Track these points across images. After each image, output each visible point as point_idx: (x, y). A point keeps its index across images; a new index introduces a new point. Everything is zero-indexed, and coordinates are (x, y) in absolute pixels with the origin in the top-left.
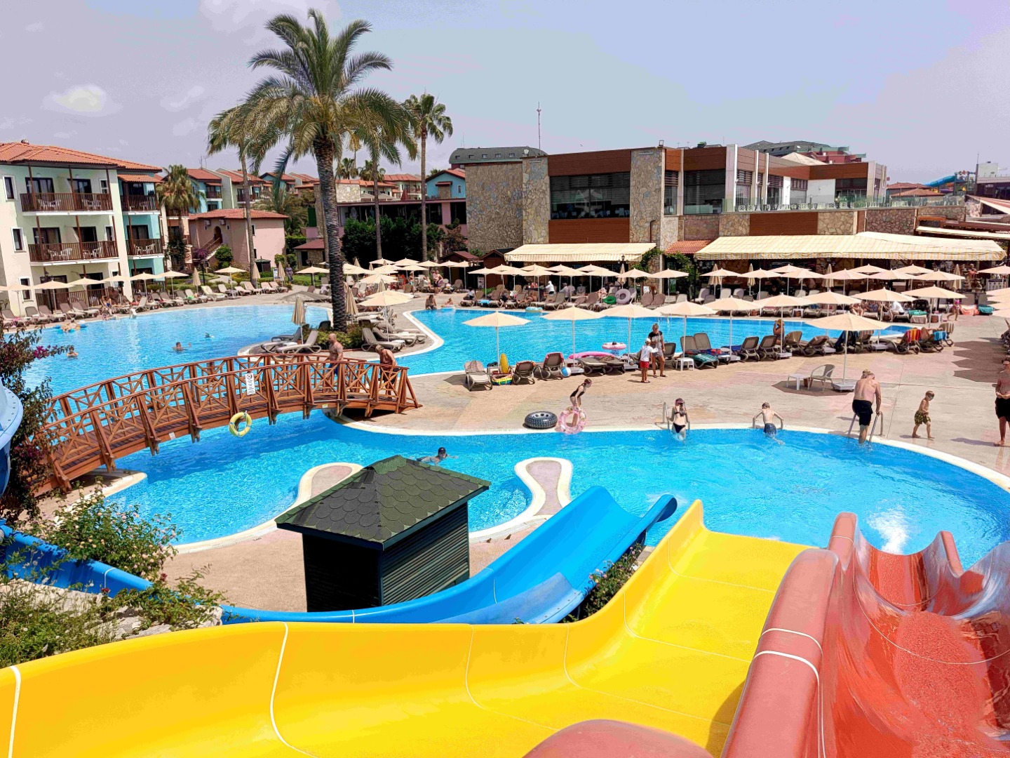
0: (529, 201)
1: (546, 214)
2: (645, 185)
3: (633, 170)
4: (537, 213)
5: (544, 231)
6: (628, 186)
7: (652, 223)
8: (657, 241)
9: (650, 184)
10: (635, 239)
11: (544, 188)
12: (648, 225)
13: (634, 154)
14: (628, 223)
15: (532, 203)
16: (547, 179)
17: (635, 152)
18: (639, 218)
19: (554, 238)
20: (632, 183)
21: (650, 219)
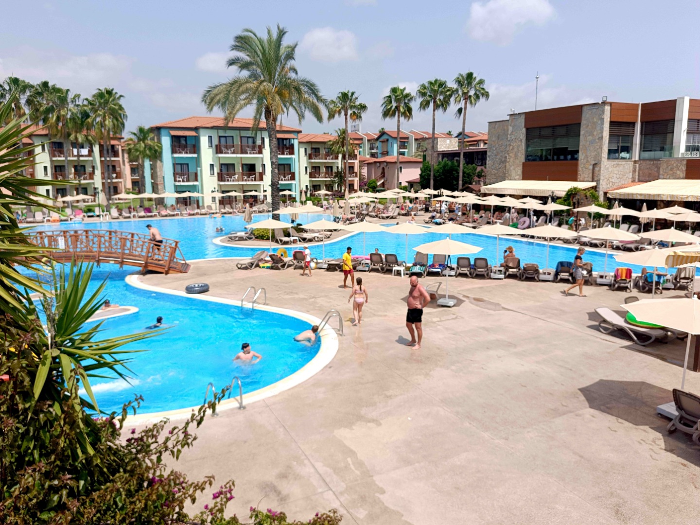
0: (511, 147)
1: (522, 158)
2: (591, 134)
3: (583, 122)
4: (516, 156)
5: (519, 170)
6: (579, 135)
7: (595, 165)
8: (598, 181)
9: (595, 133)
10: (581, 179)
11: (521, 137)
12: (591, 167)
13: (585, 109)
14: (576, 165)
15: (513, 149)
16: (524, 130)
17: (585, 107)
18: (585, 161)
19: (526, 177)
20: (582, 133)
21: (593, 162)
